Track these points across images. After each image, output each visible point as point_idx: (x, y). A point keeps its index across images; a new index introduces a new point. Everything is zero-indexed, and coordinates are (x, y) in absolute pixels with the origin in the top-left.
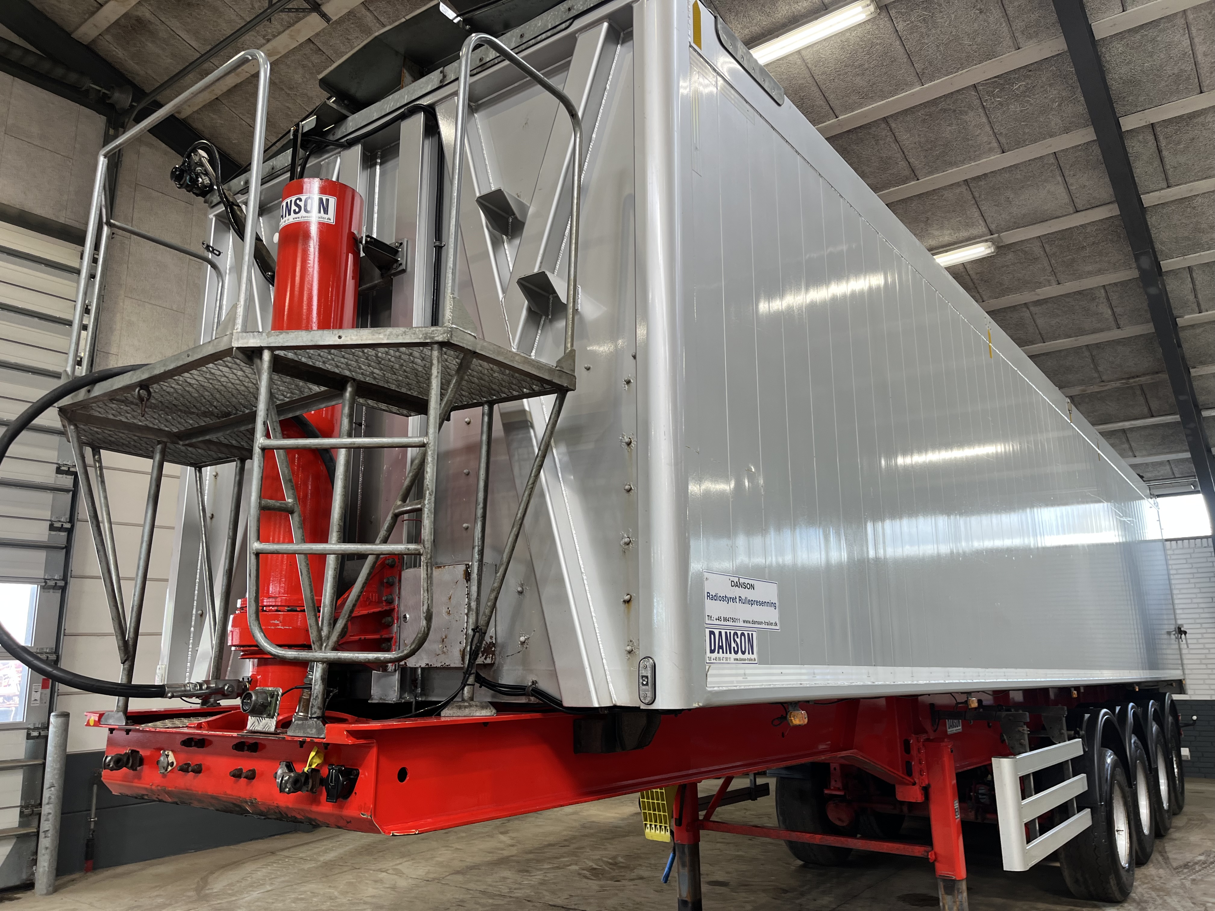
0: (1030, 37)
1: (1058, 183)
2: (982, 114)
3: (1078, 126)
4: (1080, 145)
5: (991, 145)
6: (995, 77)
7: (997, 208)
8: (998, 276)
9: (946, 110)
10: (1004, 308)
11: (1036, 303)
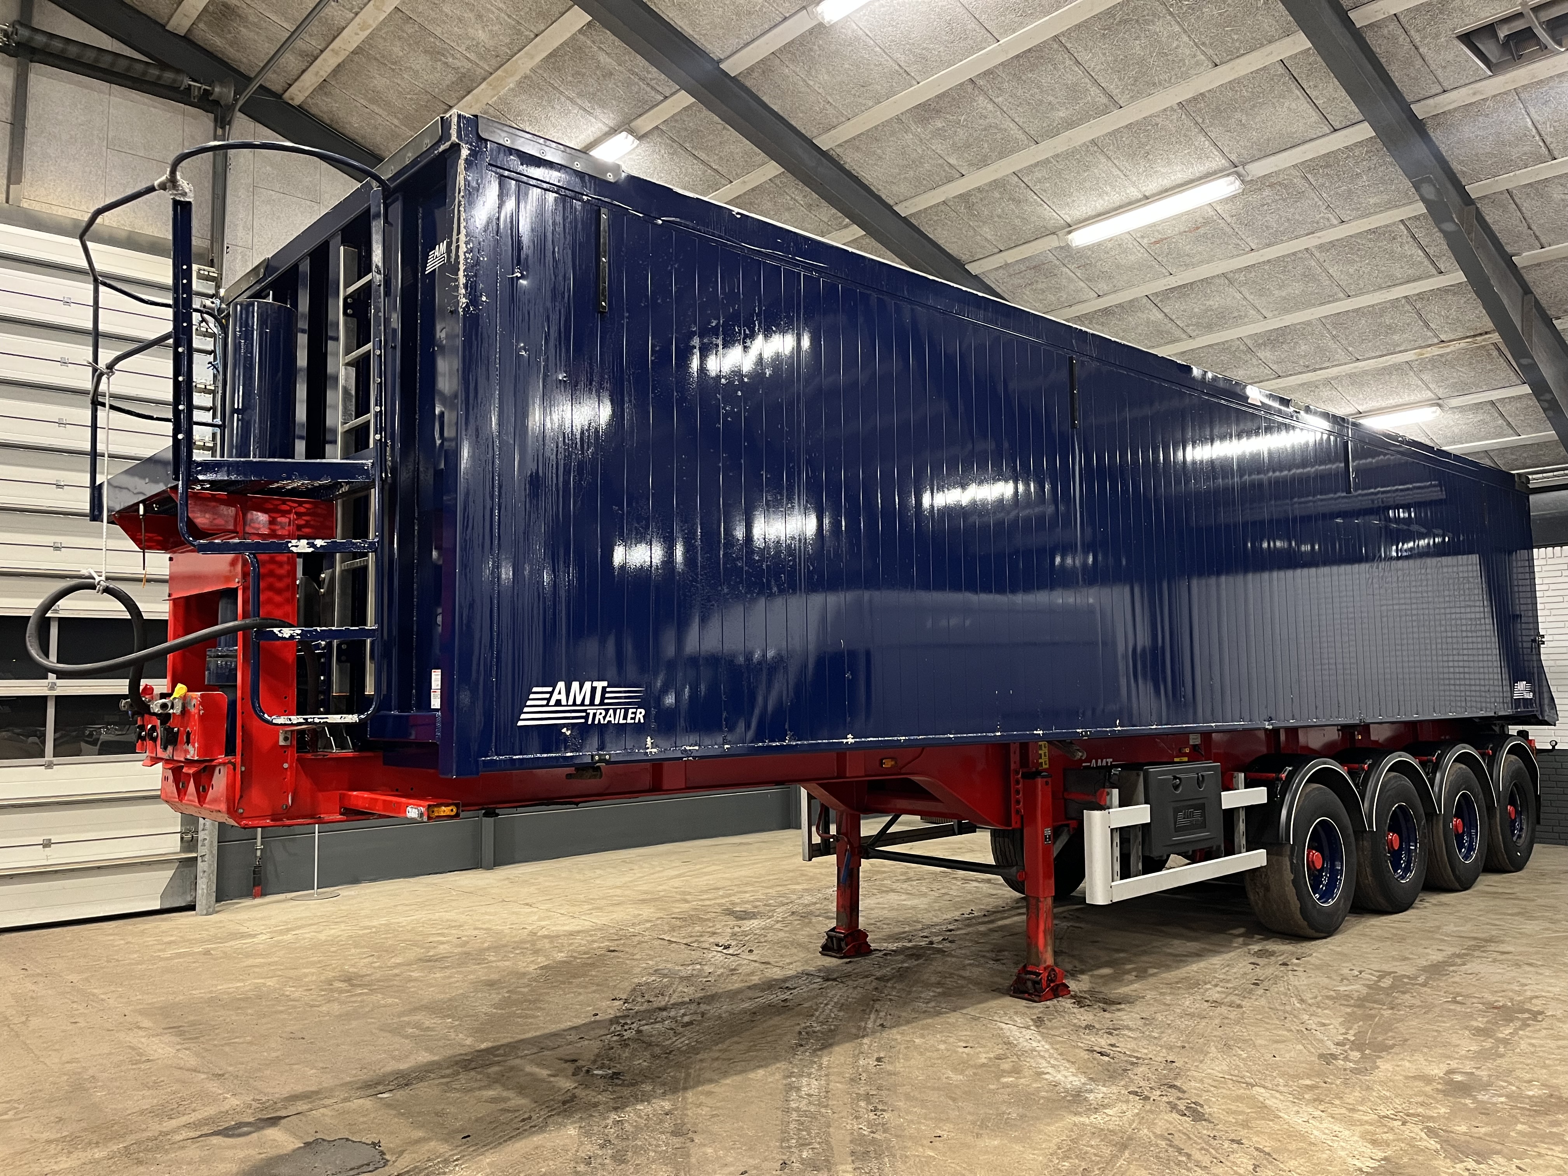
1: (1298, 97)
2: (1173, 23)
5: (1198, 58)
7: (1230, 133)
8: (1260, 217)
9: (1126, 22)
10: (1283, 256)
11: (1320, 247)
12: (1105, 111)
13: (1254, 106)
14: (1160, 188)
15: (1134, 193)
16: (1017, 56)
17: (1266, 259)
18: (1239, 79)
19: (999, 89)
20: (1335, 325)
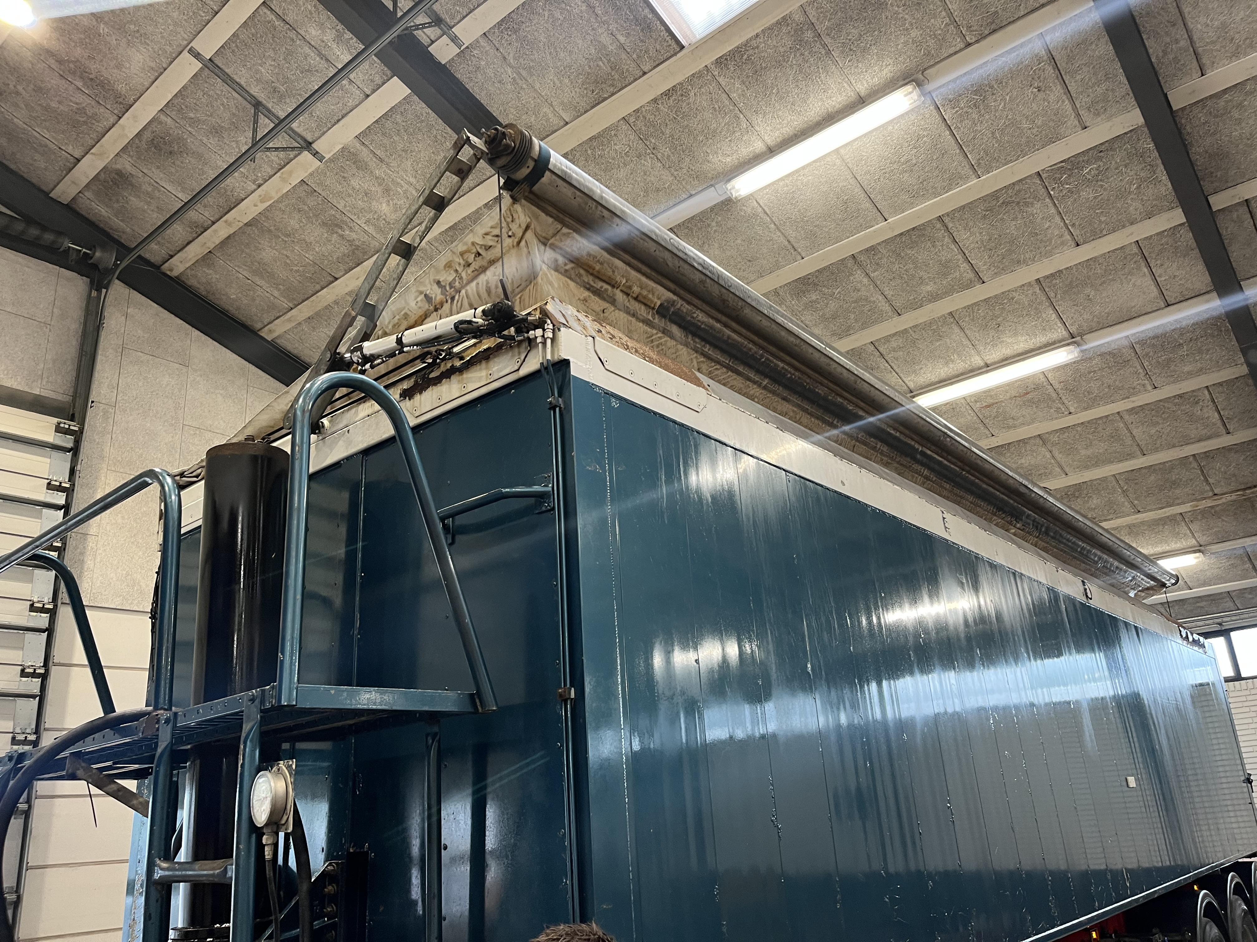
0: (1097, 114)
1: (1145, 275)
2: (1051, 205)
3: (1161, 210)
4: (1166, 230)
5: (1064, 238)
6: (1062, 162)
7: (1075, 307)
8: (1084, 384)
9: (1009, 203)
10: (1095, 419)
11: (1131, 411)
12: (969, 285)
13: (1104, 282)
14: (1002, 357)
15: (977, 361)
16: (902, 234)
17: (1080, 422)
18: (1095, 258)
19: (878, 264)
20: (1127, 480)
